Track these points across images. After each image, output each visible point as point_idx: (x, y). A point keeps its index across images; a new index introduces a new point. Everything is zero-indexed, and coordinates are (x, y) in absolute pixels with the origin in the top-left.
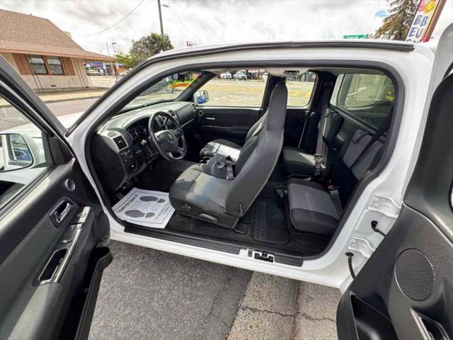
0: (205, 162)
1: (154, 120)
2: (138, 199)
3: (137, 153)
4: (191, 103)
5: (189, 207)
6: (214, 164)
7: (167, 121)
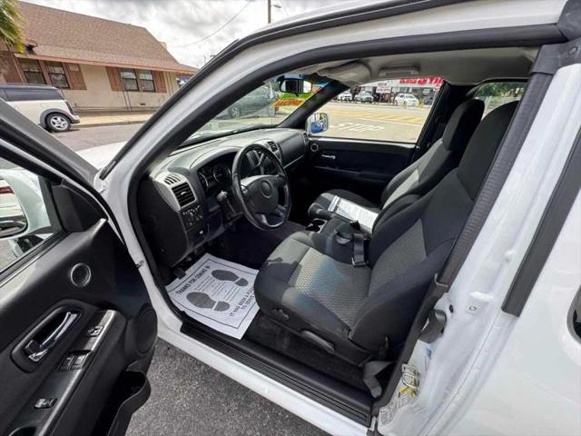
0: (315, 229)
1: (244, 156)
2: (209, 273)
3: (211, 210)
4: (301, 132)
5: (287, 316)
6: (332, 235)
7: (264, 158)
